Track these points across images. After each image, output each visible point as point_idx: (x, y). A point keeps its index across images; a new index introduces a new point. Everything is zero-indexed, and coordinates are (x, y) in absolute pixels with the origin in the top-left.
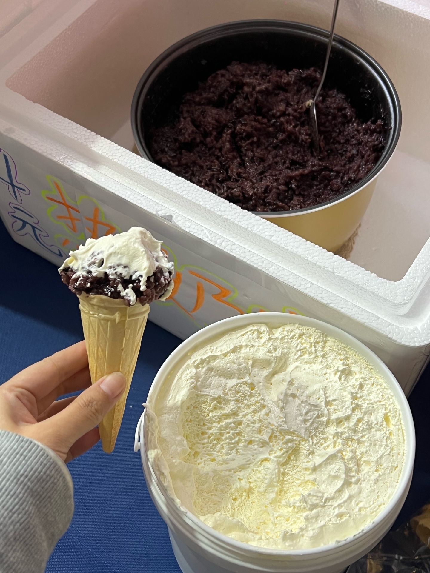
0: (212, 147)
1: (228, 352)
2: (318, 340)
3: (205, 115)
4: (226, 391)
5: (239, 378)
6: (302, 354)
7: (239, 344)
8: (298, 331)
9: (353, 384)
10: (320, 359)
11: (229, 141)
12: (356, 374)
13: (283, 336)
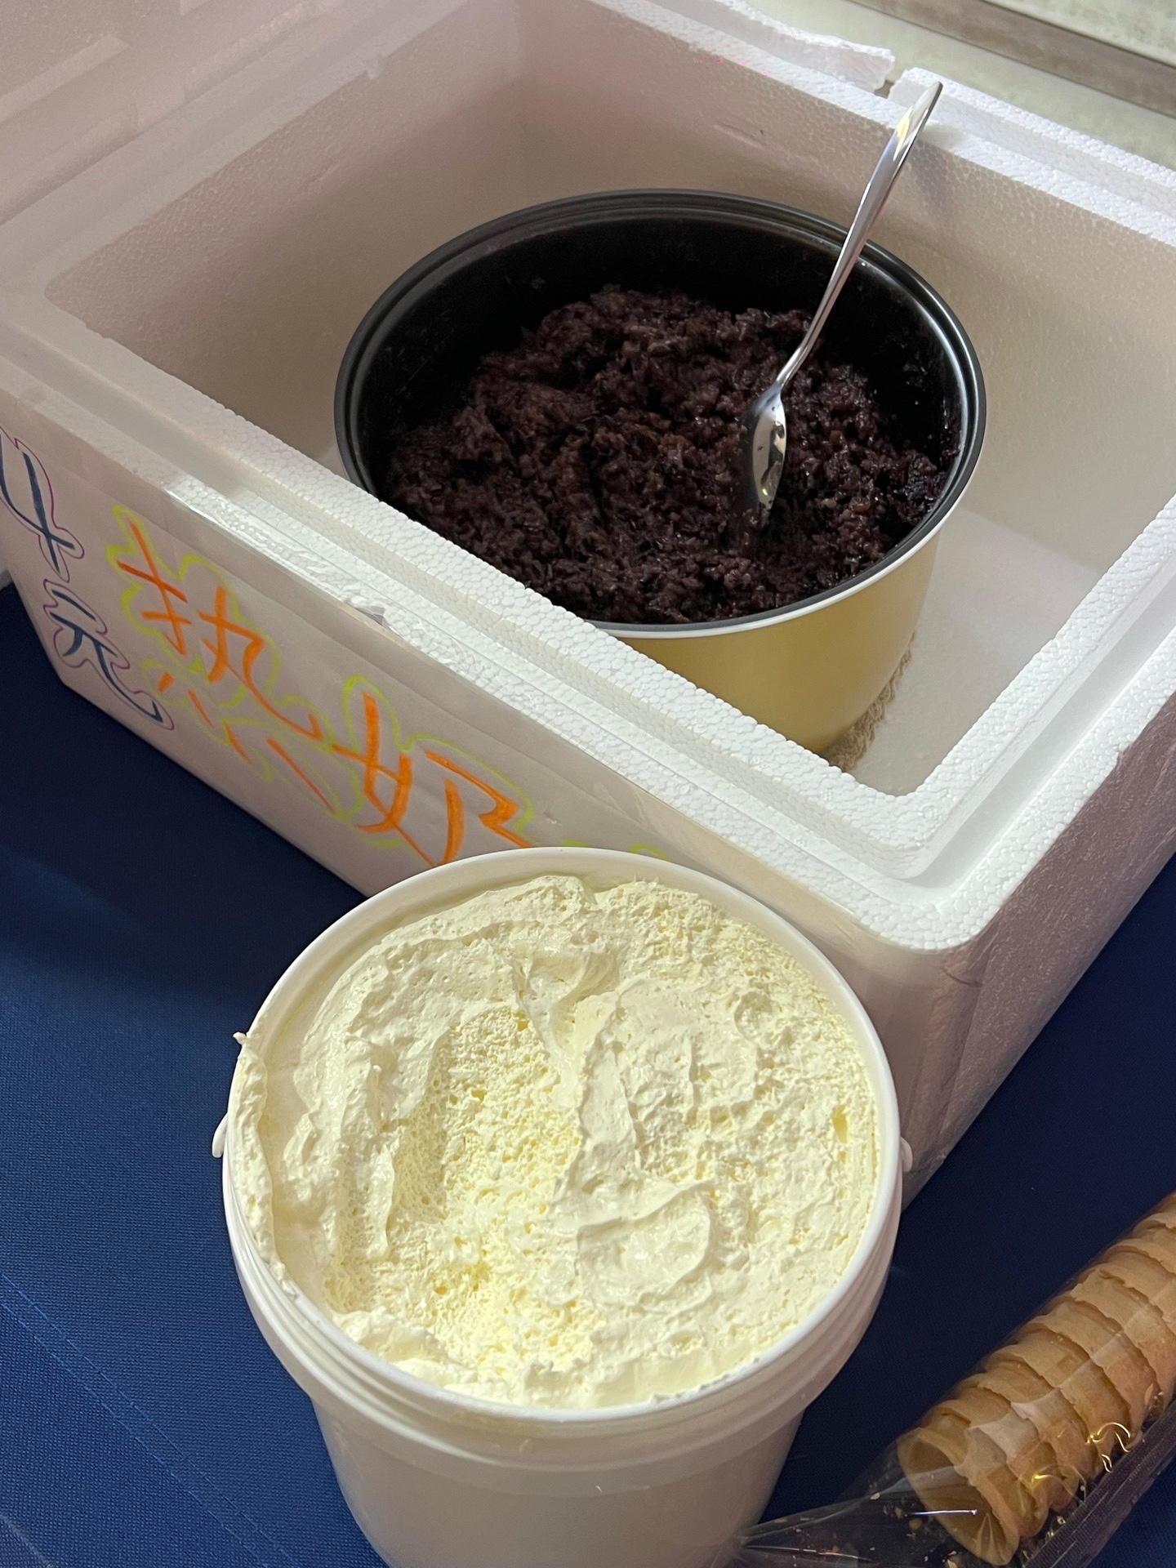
0: (533, 477)
1: (476, 935)
2: (700, 923)
3: (522, 402)
4: (458, 1029)
5: (493, 999)
6: (658, 954)
7: (504, 919)
8: (652, 900)
9: (769, 1031)
10: (697, 967)
11: (574, 465)
12: (781, 1010)
13: (617, 906)
